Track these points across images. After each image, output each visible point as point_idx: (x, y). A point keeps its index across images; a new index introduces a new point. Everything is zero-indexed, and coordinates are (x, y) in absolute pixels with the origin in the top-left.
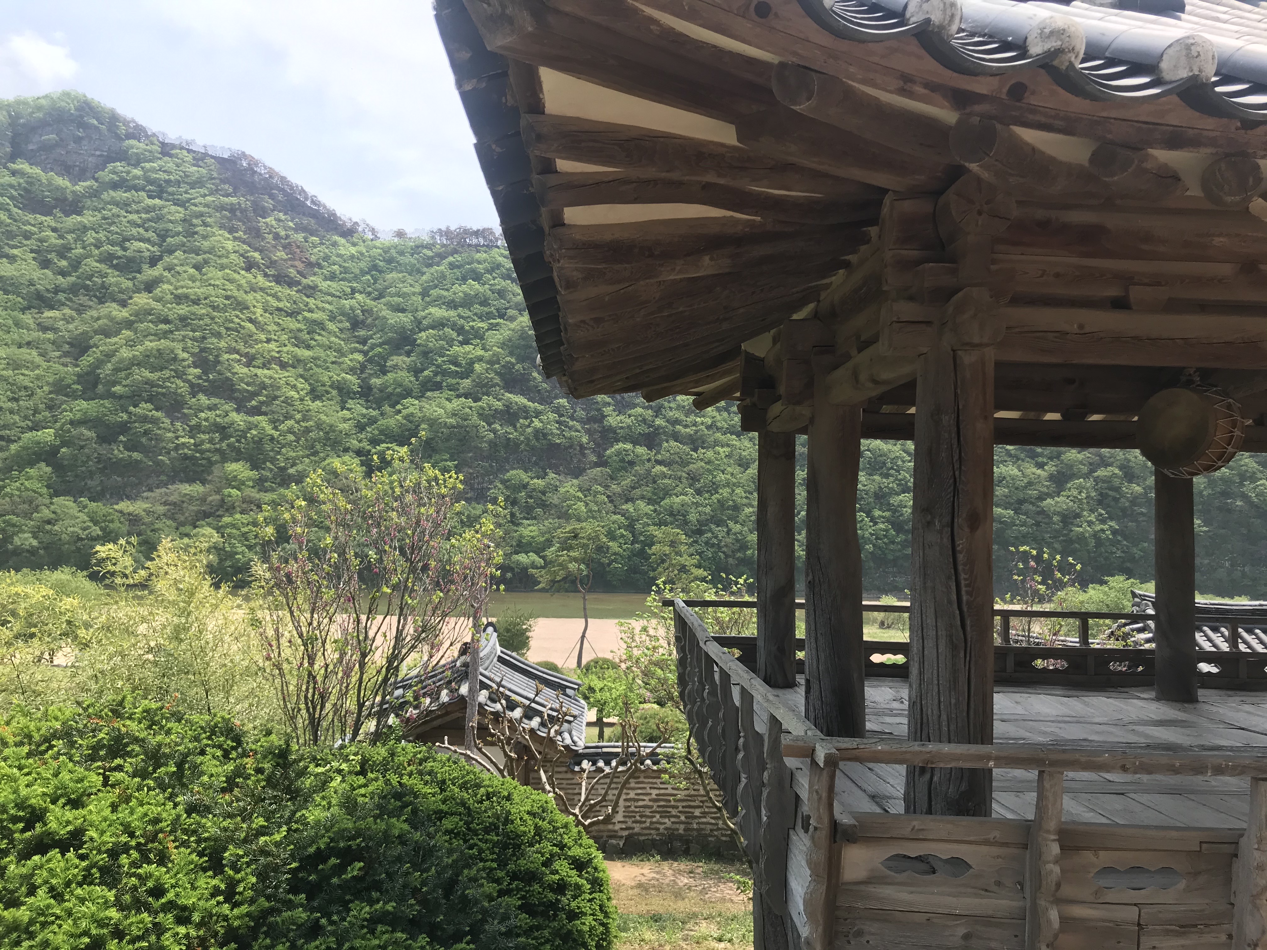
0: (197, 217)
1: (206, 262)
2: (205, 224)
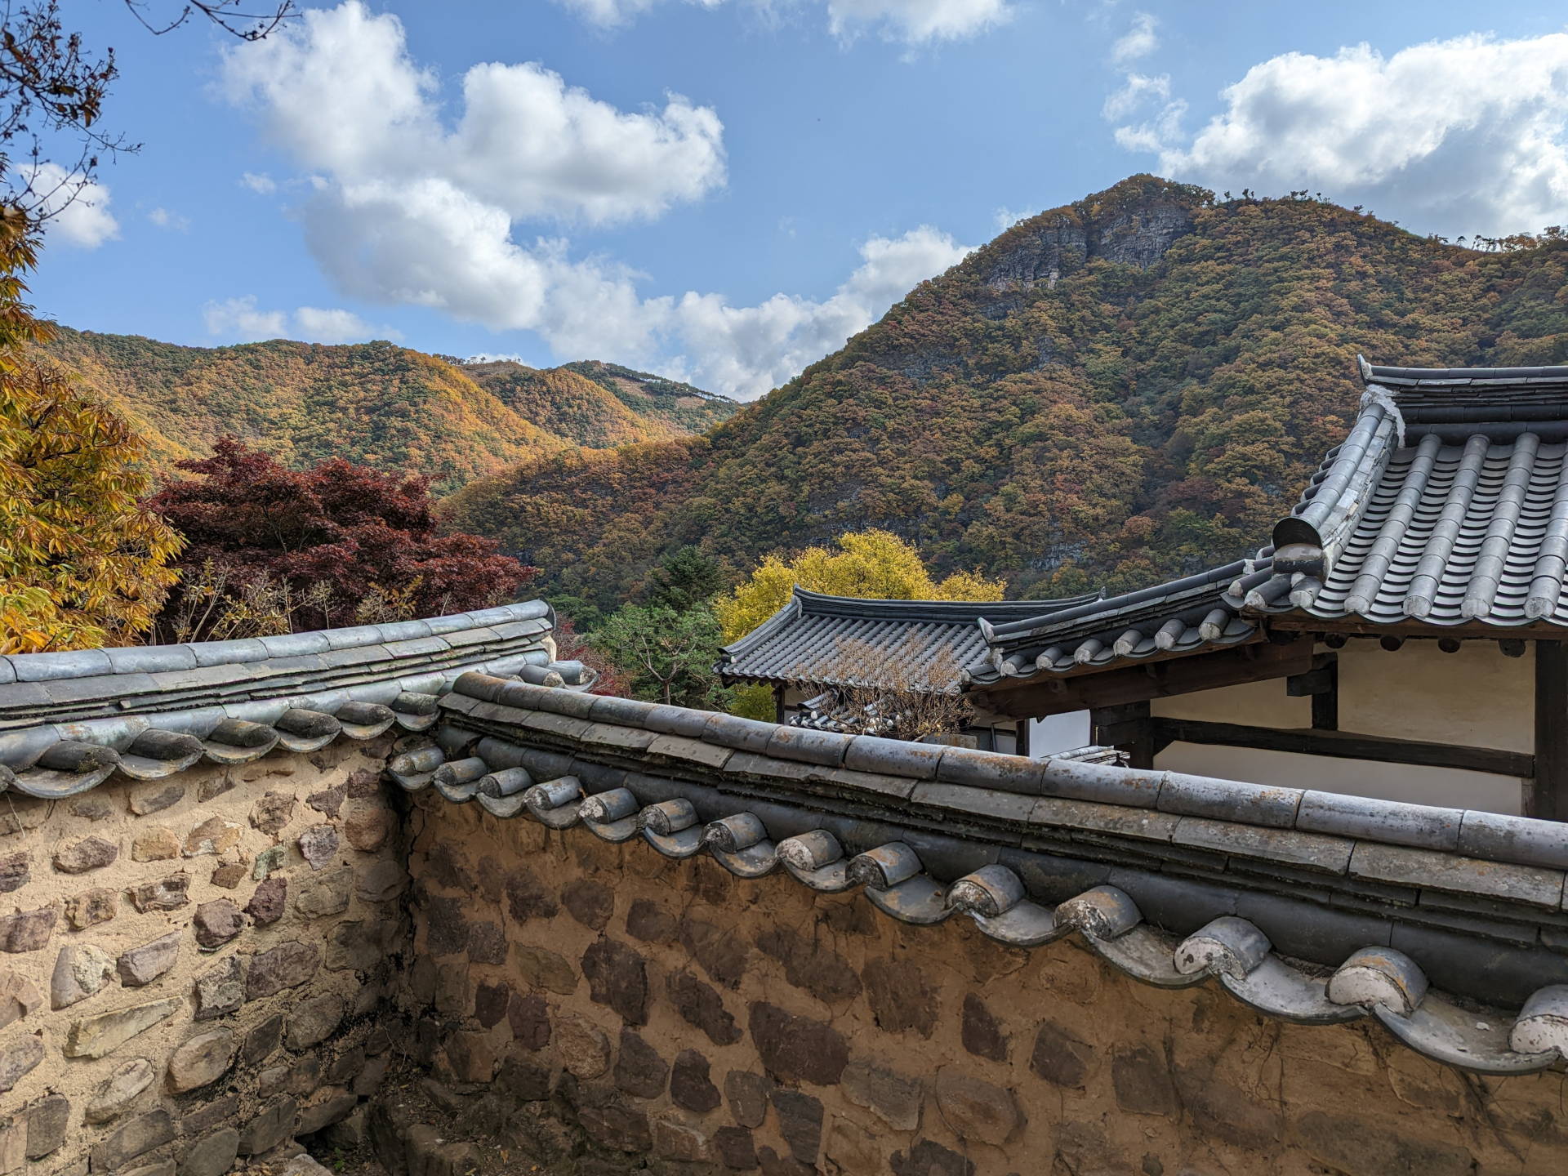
0: (1271, 275)
1: (1288, 321)
2: (1281, 280)
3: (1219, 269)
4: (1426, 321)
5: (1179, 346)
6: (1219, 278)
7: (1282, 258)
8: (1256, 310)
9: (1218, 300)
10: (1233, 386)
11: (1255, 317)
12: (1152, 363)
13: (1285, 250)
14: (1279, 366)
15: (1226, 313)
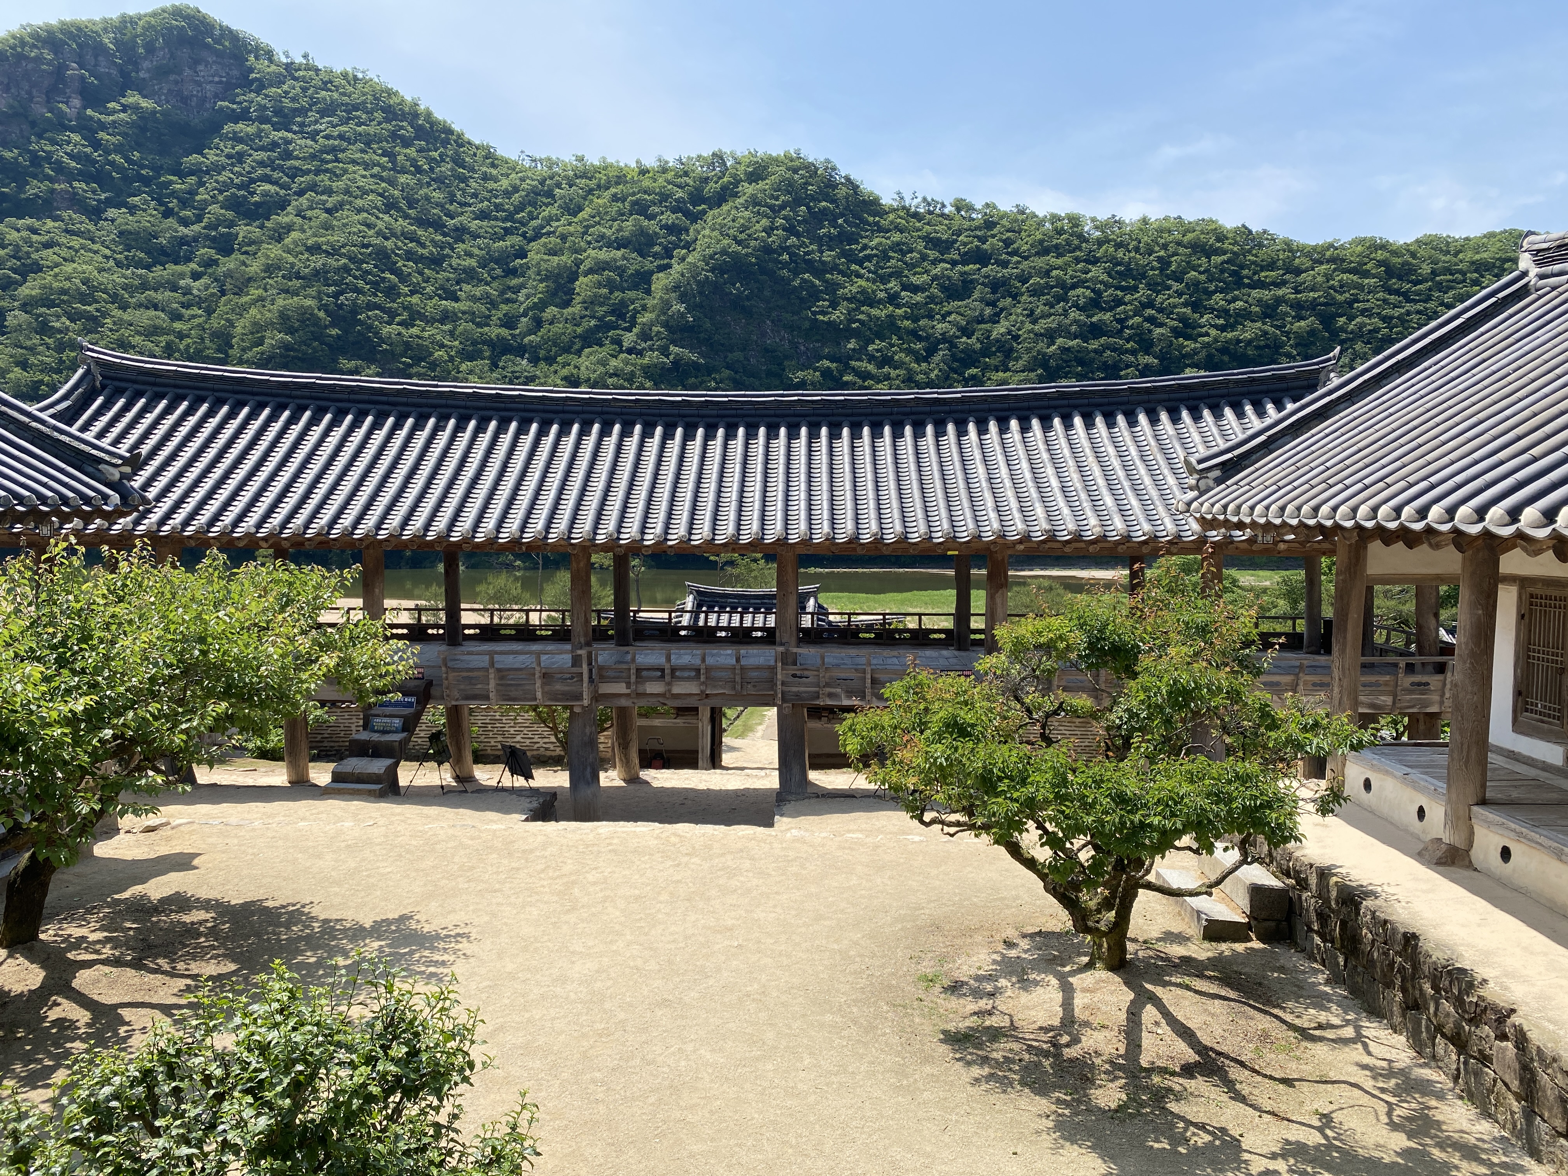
0: (328, 152)
1: (340, 205)
3: (277, 135)
4: (474, 225)
5: (230, 214)
6: (274, 145)
7: (341, 137)
8: (313, 187)
9: (273, 170)
10: (280, 269)
11: (310, 194)
12: (196, 228)
13: (343, 128)
14: (328, 253)
15: (282, 187)
